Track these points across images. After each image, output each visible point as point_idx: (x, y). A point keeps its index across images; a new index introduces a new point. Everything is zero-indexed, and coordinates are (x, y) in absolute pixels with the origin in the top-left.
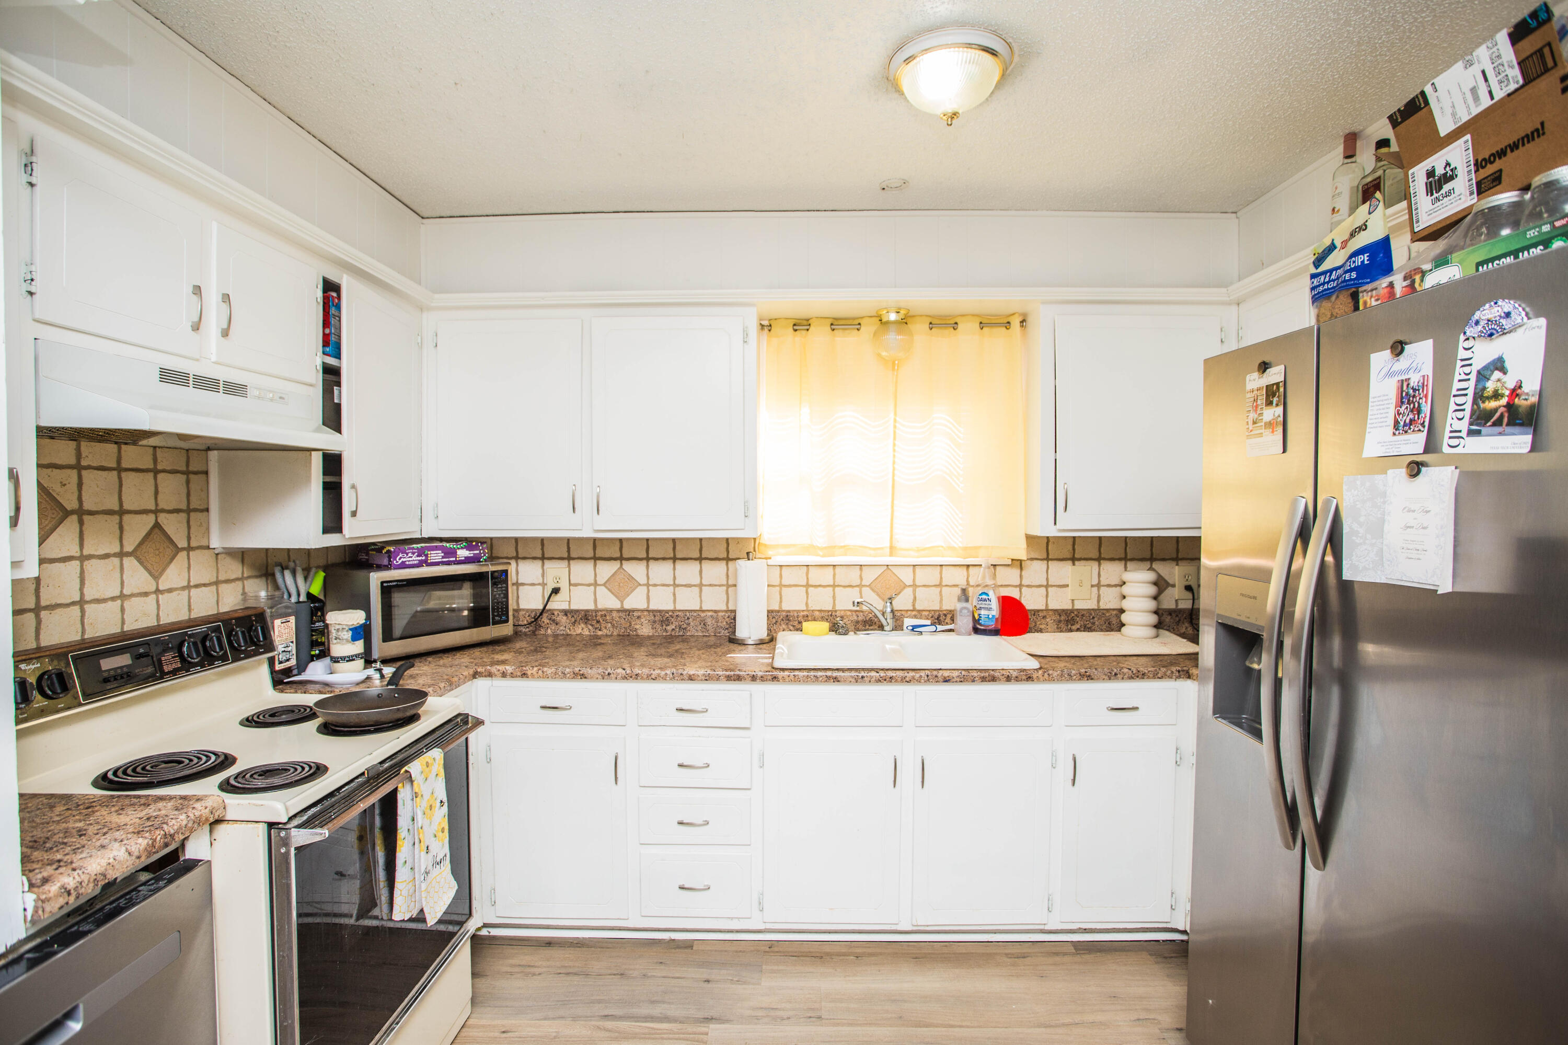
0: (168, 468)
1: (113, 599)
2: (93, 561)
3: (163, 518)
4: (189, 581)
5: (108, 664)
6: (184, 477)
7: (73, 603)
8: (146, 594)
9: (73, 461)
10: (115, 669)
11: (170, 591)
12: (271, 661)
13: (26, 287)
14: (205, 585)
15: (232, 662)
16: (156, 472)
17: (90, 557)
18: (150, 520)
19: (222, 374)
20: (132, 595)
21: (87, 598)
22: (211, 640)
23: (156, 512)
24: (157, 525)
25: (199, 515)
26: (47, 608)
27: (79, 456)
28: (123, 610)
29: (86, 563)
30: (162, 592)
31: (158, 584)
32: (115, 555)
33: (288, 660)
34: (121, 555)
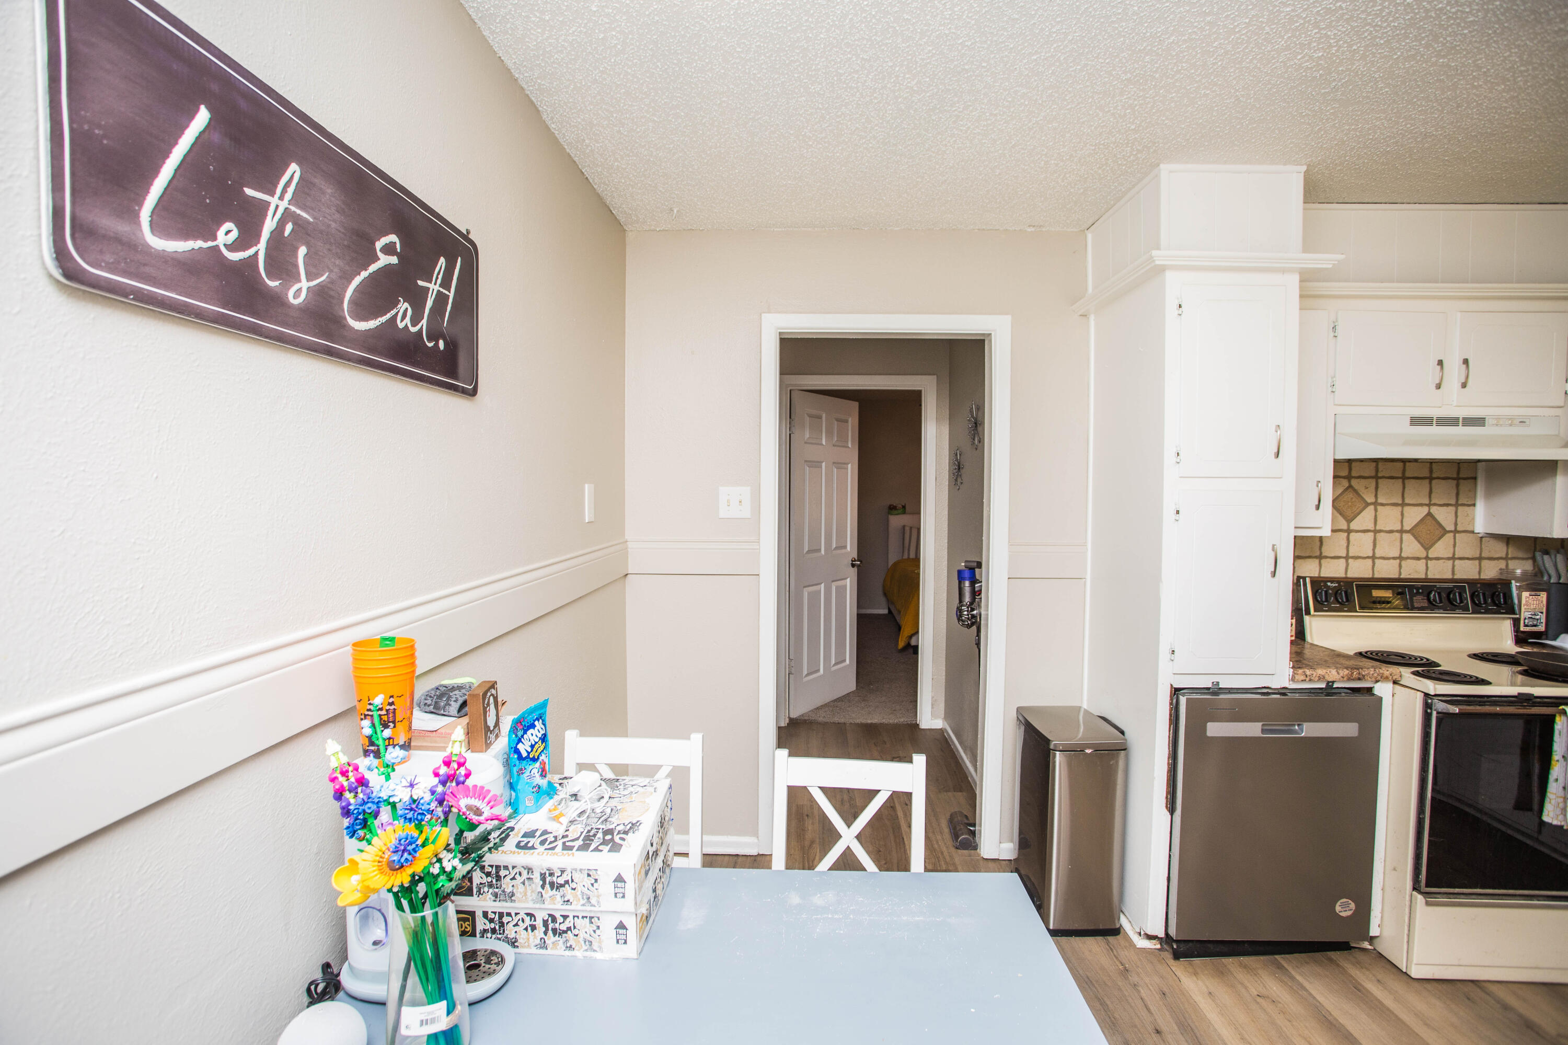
0: (1442, 476)
1: (1394, 558)
2: (1382, 534)
3: (1434, 510)
4: (1454, 554)
5: (1376, 593)
6: (1455, 482)
7: (1368, 557)
8: (1418, 559)
9: (1373, 474)
10: (1380, 597)
11: (1437, 559)
12: (1516, 622)
13: (1330, 389)
14: (1468, 559)
15: (1473, 613)
16: (1431, 479)
17: (1380, 531)
18: (1425, 510)
19: (1461, 413)
20: (1408, 558)
21: (1377, 555)
22: (1455, 594)
23: (1429, 505)
24: (1429, 514)
25: (1466, 508)
26: (1353, 557)
27: (1377, 471)
28: (1400, 566)
29: (1378, 534)
30: (1431, 559)
31: (1427, 553)
32: (1397, 531)
33: (1535, 626)
34: (1402, 531)
